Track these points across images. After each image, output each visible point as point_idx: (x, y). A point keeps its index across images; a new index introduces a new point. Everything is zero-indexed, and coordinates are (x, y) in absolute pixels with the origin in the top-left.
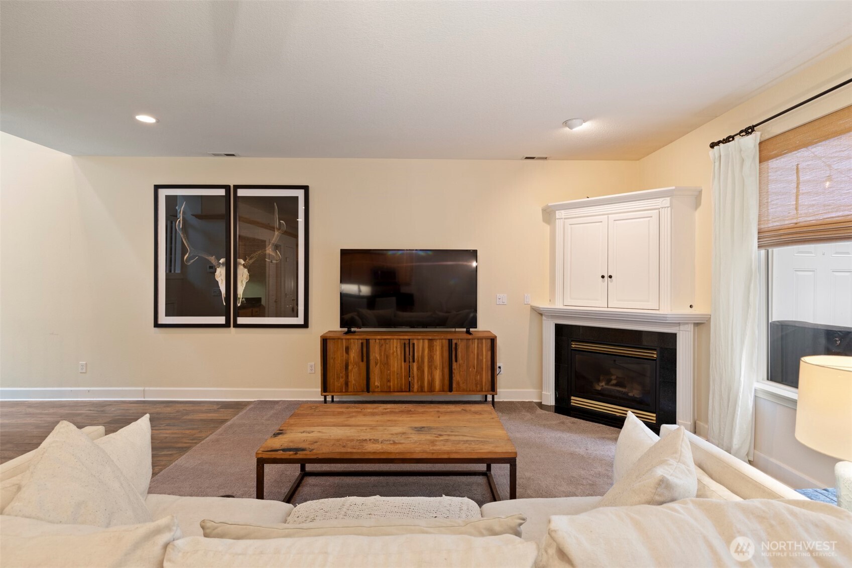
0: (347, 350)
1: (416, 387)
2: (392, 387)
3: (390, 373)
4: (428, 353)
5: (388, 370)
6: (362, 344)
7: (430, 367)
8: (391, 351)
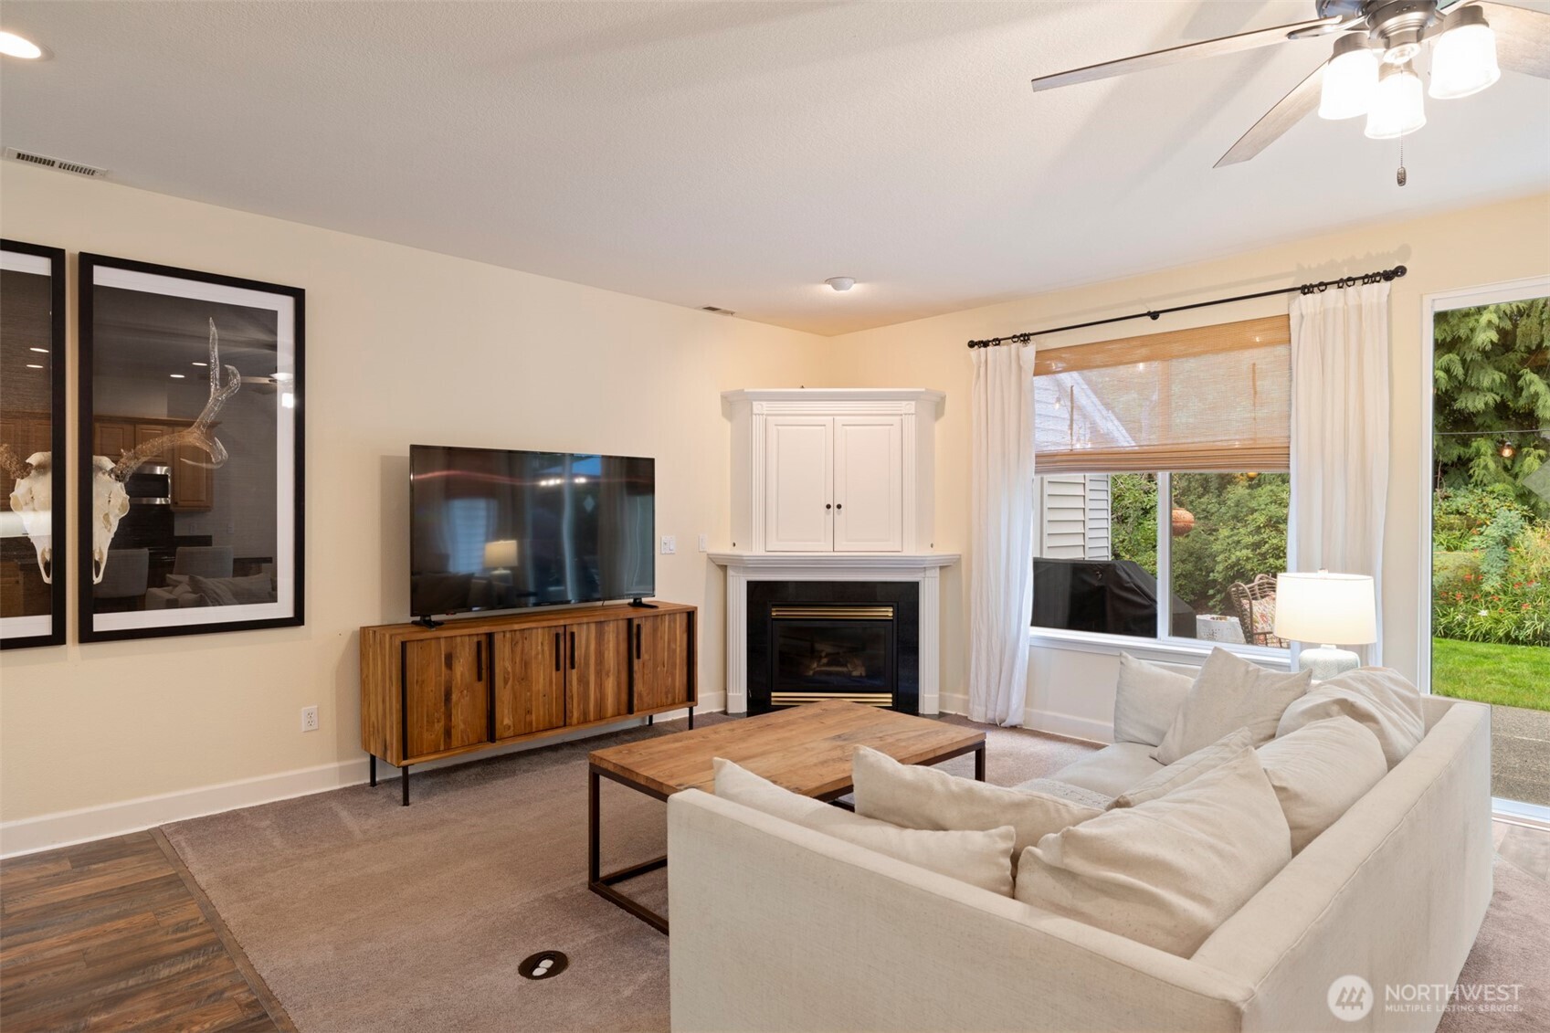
0: (449, 660)
1: (576, 714)
2: (534, 724)
3: (531, 696)
4: (596, 649)
5: (528, 691)
6: (479, 644)
7: (599, 673)
8: (533, 653)
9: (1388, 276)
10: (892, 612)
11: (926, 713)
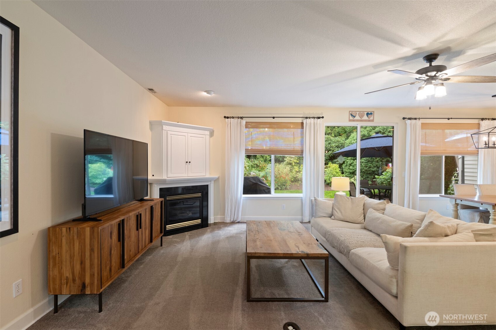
0: (111, 235)
1: (140, 247)
2: (132, 255)
3: (131, 244)
4: (145, 219)
5: (130, 241)
6: (119, 225)
7: (145, 229)
8: (132, 225)
9: (319, 118)
10: (201, 194)
11: (211, 223)
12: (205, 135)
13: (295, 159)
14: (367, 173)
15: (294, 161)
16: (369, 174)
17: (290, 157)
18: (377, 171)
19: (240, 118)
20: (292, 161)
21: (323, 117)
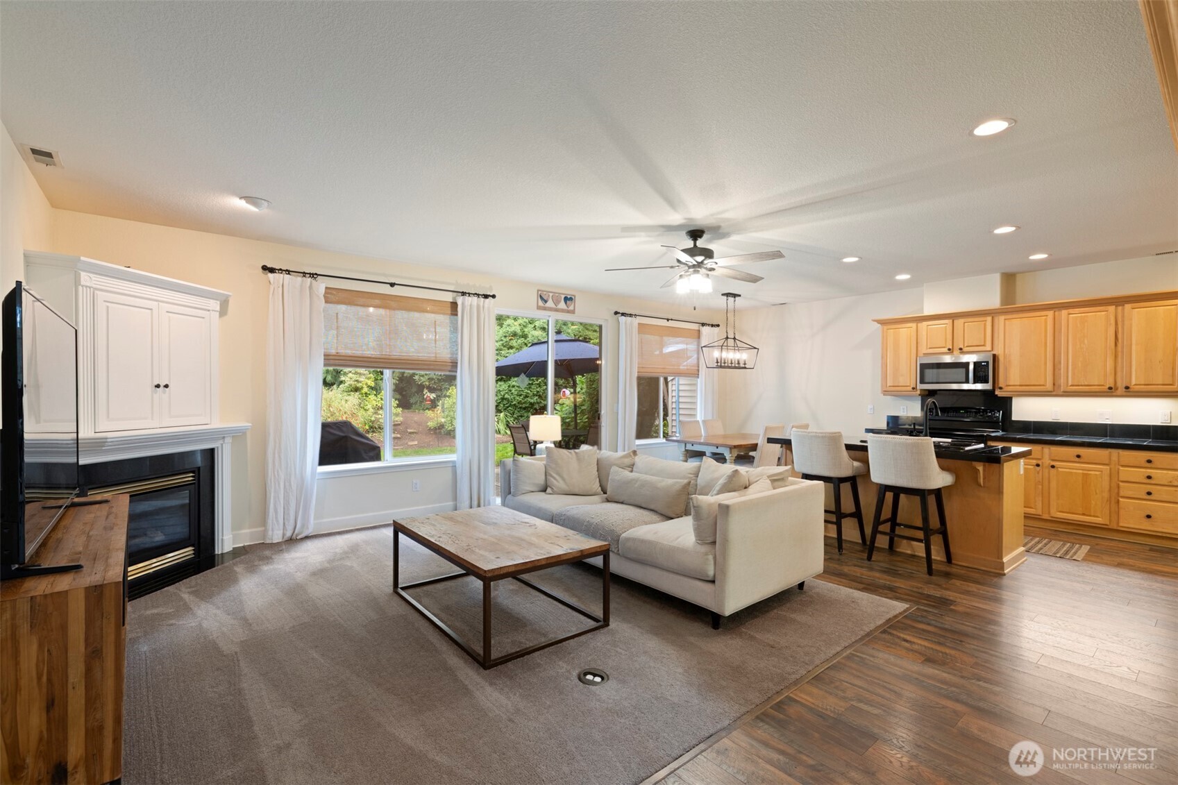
9: (486, 296)
10: (192, 476)
11: (225, 551)
12: (209, 311)
13: (369, 378)
14: (521, 408)
15: (366, 384)
16: (525, 408)
17: (356, 373)
18: (538, 403)
19: (284, 272)
20: (361, 382)
21: (494, 296)
